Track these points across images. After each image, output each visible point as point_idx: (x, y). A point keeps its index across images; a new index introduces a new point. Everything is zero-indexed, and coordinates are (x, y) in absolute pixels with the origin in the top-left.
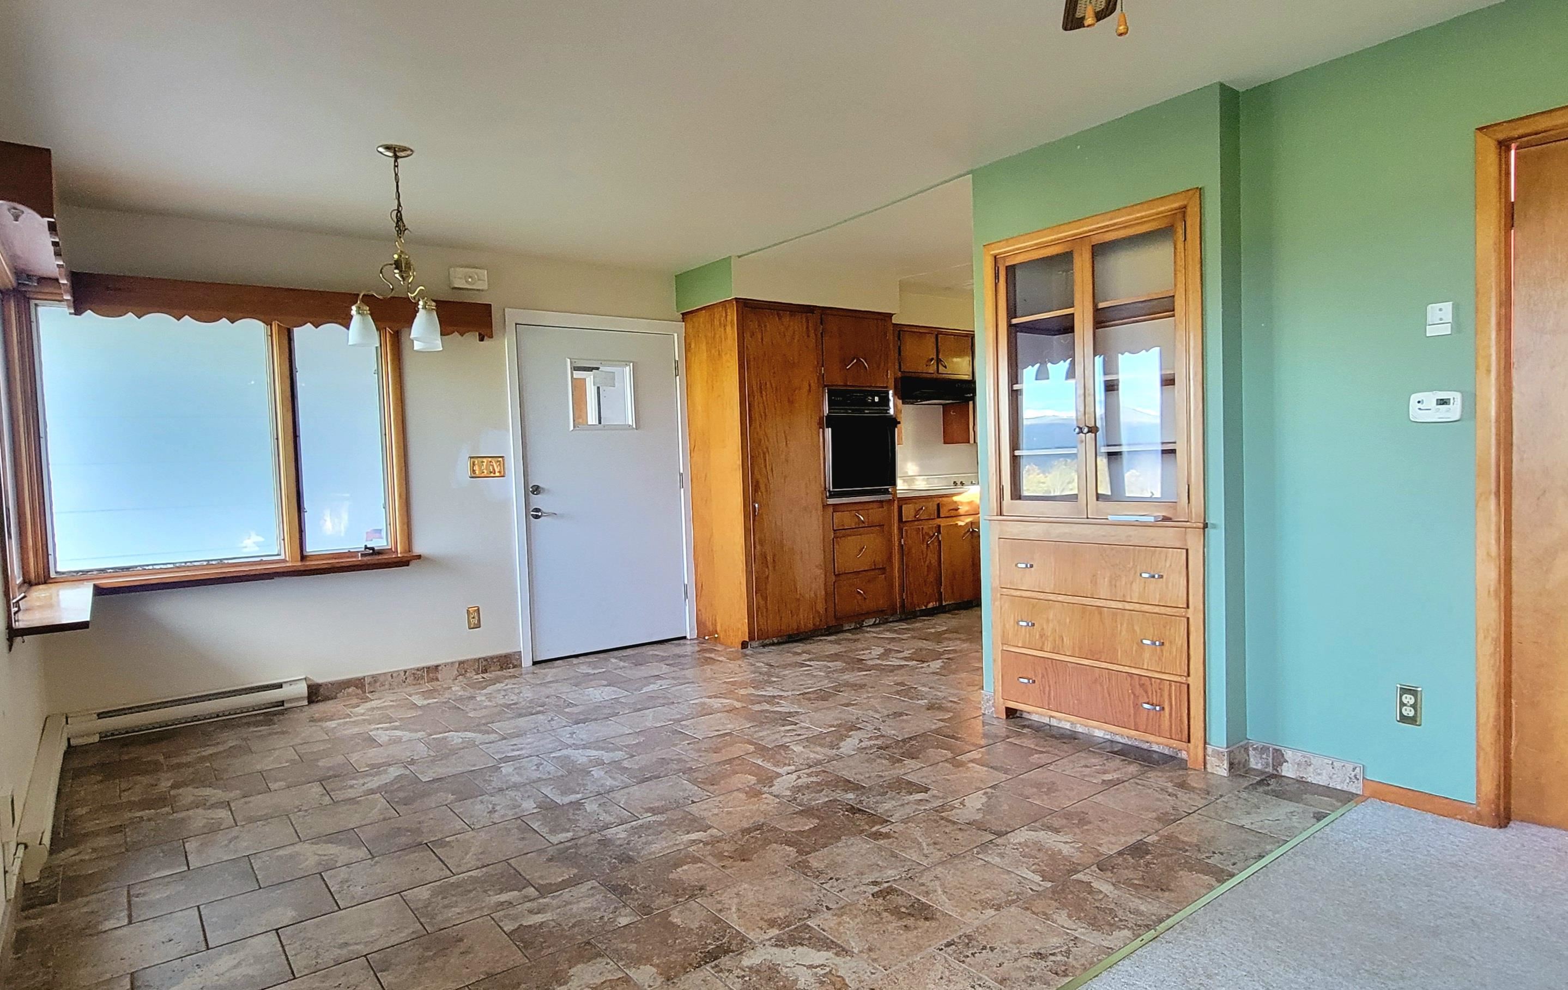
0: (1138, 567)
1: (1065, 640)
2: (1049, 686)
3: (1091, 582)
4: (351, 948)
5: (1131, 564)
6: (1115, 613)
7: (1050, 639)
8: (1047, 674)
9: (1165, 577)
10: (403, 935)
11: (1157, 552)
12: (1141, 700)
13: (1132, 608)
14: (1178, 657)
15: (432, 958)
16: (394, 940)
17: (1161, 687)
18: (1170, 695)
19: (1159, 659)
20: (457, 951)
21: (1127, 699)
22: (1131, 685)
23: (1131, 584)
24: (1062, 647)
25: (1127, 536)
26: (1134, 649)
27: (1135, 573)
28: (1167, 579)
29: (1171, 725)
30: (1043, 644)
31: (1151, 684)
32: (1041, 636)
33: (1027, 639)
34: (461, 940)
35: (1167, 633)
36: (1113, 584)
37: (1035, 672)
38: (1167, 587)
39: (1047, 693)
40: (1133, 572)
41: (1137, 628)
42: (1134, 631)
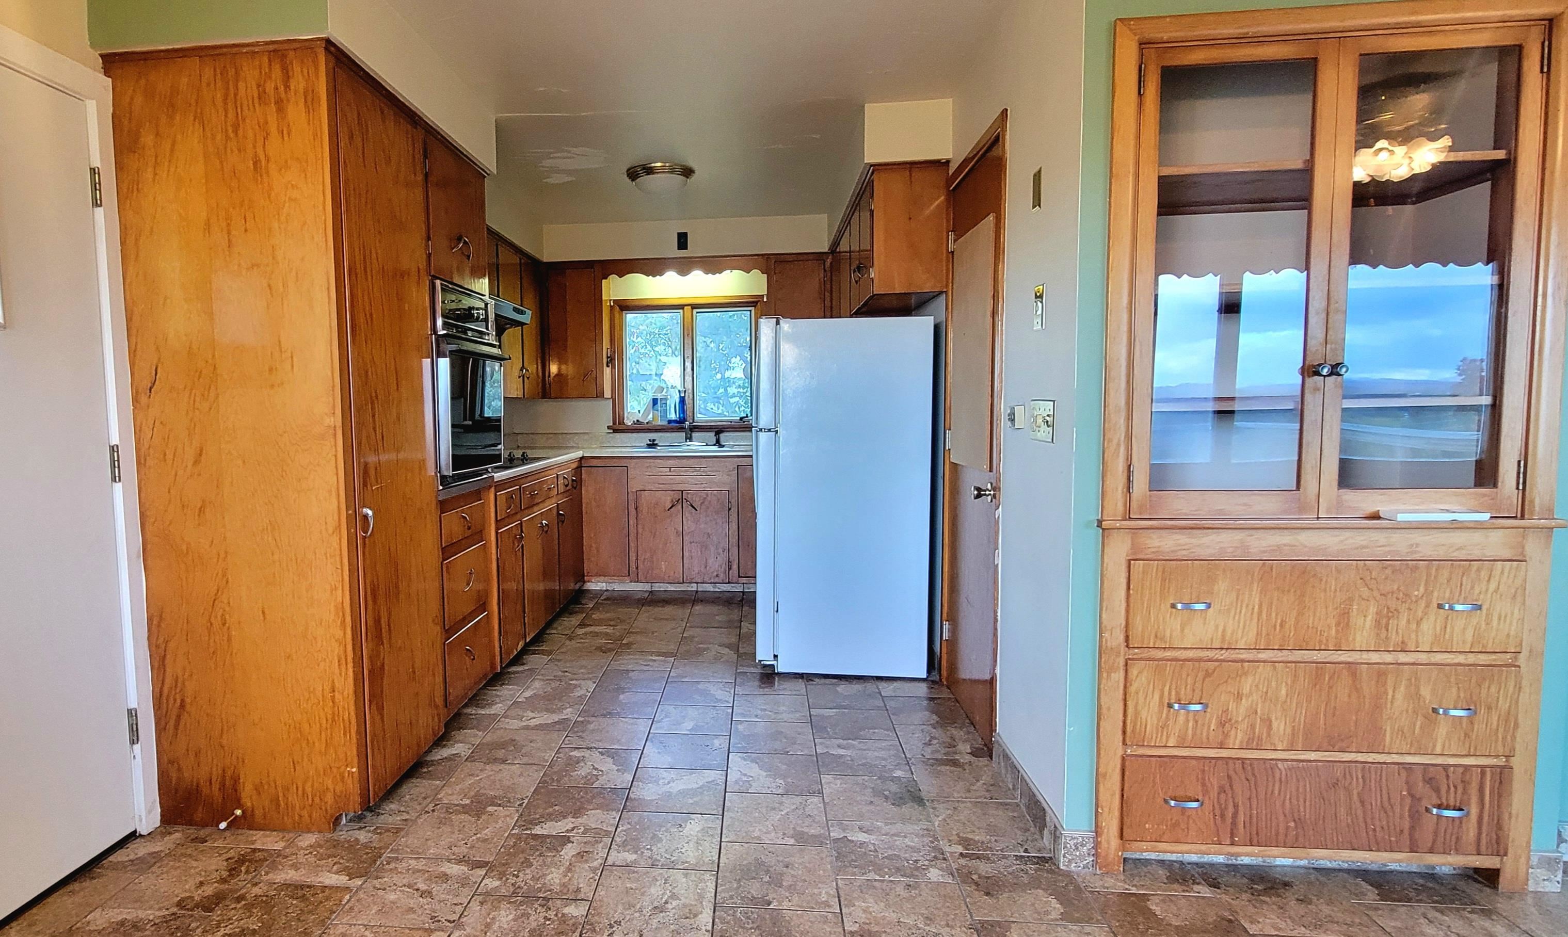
0: (1436, 594)
1: (1275, 725)
2: (1236, 806)
3: (1338, 624)
5: (1422, 589)
6: (1380, 673)
7: (1244, 726)
8: (1231, 786)
9: (1484, 608)
11: (1474, 569)
12: (1425, 803)
13: (1412, 661)
14: (1501, 730)
17: (1467, 778)
18: (1481, 790)
19: (1466, 735)
21: (1397, 808)
22: (1407, 783)
23: (1418, 623)
24: (1269, 735)
25: (1411, 546)
26: (1418, 723)
27: (1429, 603)
28: (1488, 610)
29: (1480, 833)
30: (1226, 735)
31: (1448, 776)
32: (1222, 724)
33: (1190, 732)
35: (1483, 695)
36: (1382, 623)
37: (1204, 785)
38: (1487, 623)
39: (1229, 820)
40: (1423, 604)
41: (1426, 692)
42: (1419, 696)
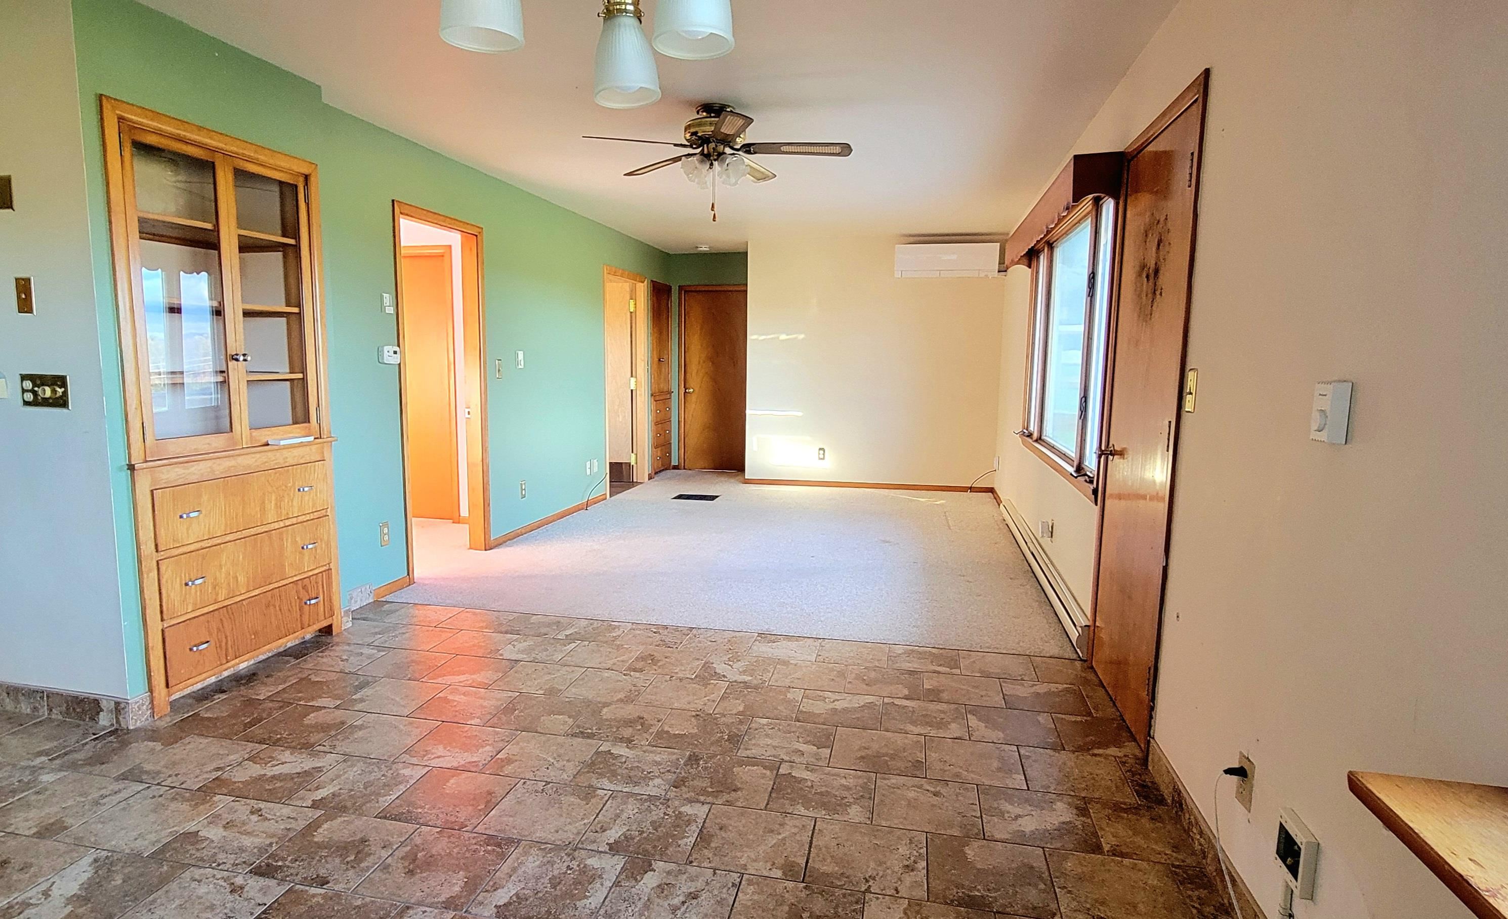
0: (298, 483)
1: (239, 579)
2: (226, 637)
3: (260, 511)
4: (933, 789)
5: (292, 481)
6: (280, 533)
7: (224, 585)
8: (223, 625)
9: (314, 488)
10: (894, 780)
11: (309, 467)
12: (303, 600)
13: (291, 523)
14: (326, 549)
15: (886, 755)
16: (901, 780)
17: (317, 580)
18: (323, 585)
19: (314, 557)
20: (869, 752)
21: (294, 607)
22: (297, 591)
23: (292, 502)
24: (237, 586)
25: (284, 459)
26: (297, 557)
27: (295, 489)
28: (316, 488)
29: (324, 607)
30: (217, 594)
31: (310, 582)
32: (214, 588)
33: (198, 598)
34: (862, 757)
35: (319, 533)
36: (278, 505)
37: (209, 630)
38: (316, 495)
39: (224, 648)
40: (292, 491)
41: (298, 539)
42: (296, 542)
